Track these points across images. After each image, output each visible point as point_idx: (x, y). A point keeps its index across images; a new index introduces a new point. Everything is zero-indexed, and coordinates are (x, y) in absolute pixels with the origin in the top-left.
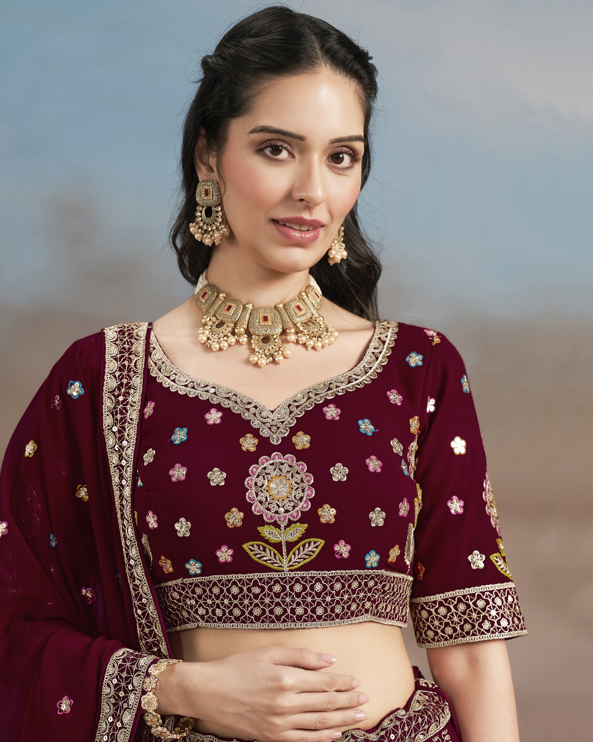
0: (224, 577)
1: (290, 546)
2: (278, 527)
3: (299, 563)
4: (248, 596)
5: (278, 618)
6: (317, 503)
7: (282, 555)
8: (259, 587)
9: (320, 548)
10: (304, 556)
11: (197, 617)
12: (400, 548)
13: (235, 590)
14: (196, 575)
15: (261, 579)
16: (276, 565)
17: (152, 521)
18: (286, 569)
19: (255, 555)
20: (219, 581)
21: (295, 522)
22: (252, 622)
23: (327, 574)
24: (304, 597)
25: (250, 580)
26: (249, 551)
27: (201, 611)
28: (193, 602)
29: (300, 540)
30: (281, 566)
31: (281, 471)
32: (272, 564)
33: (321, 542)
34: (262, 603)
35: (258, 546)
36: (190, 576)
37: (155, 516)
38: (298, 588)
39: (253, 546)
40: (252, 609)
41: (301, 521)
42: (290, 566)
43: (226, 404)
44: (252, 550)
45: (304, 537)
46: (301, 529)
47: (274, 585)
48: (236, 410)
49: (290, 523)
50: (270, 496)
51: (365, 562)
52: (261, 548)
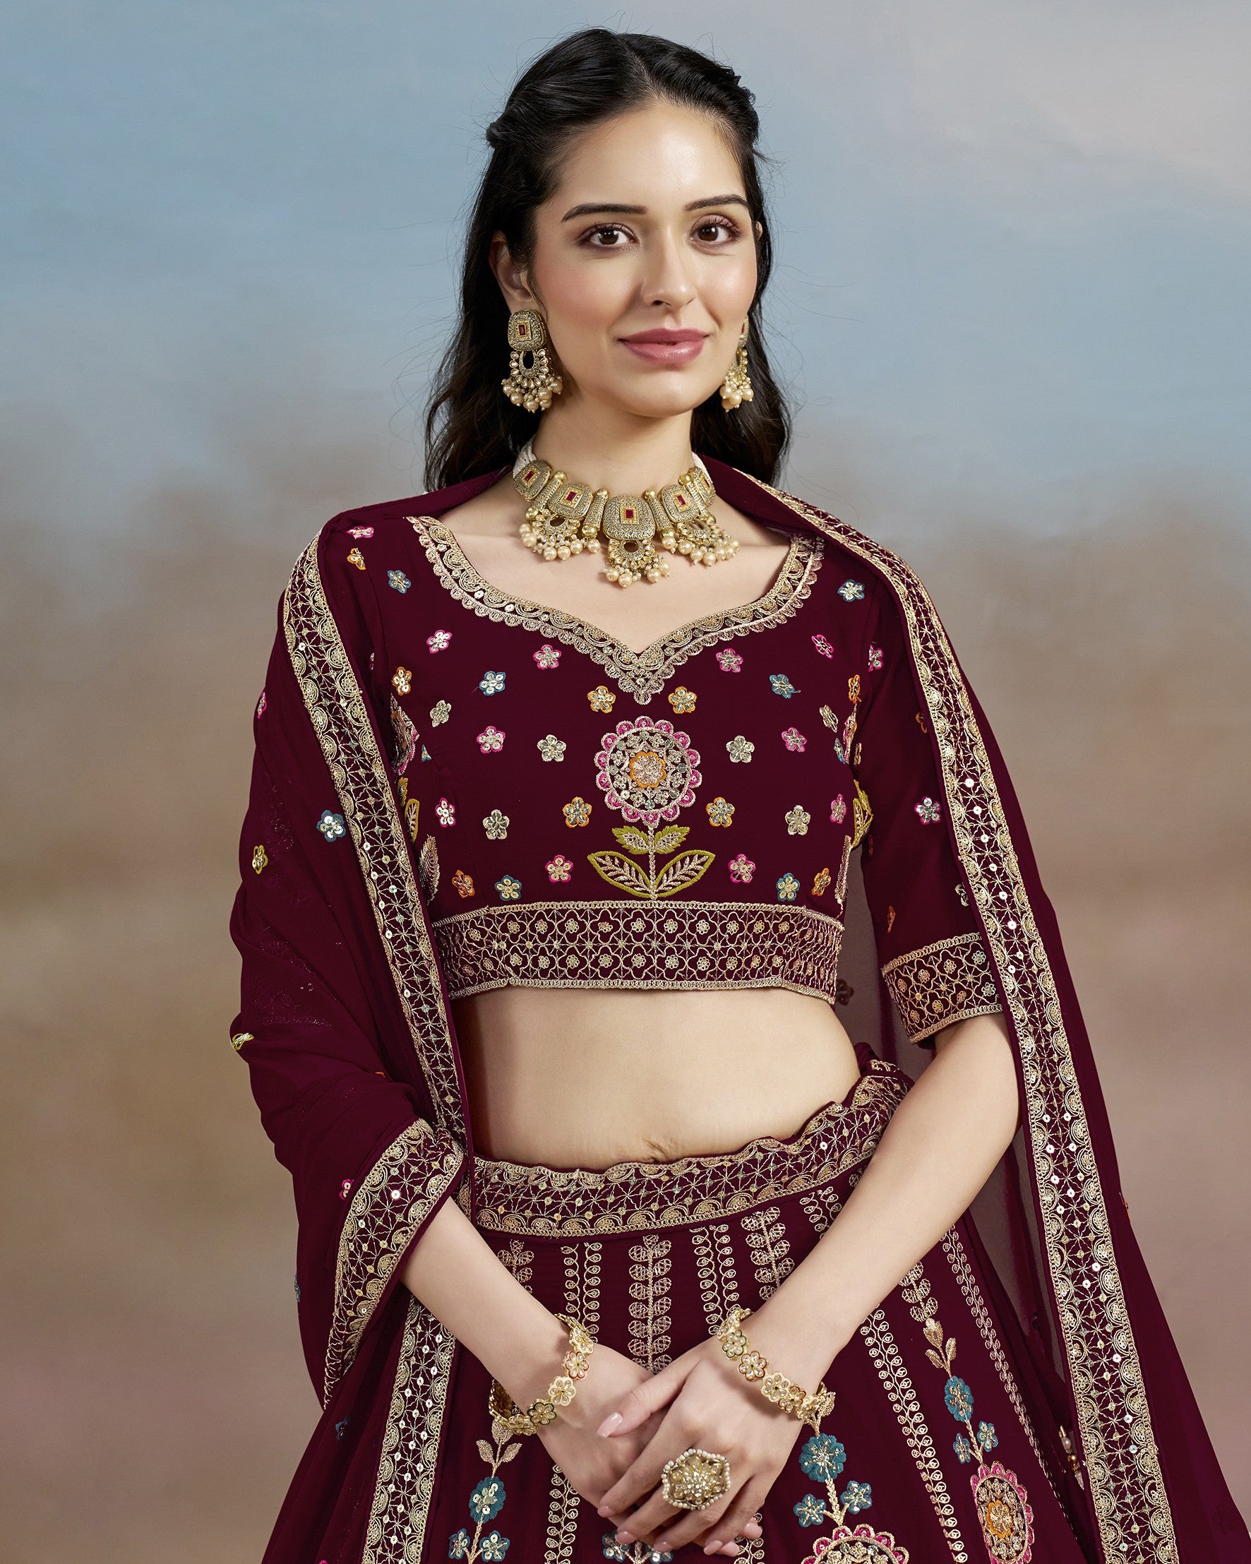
0: (556, 906)
1: (662, 860)
2: (645, 829)
3: (674, 887)
4: (592, 936)
5: (638, 972)
6: (705, 795)
7: (648, 875)
8: (611, 922)
9: (707, 865)
10: (683, 878)
11: (508, 968)
12: (830, 874)
13: (572, 926)
14: (511, 902)
15: (613, 911)
16: (638, 889)
17: (445, 814)
18: (653, 896)
19: (607, 872)
20: (548, 911)
21: (671, 824)
22: (596, 978)
23: (717, 907)
24: (679, 942)
25: (597, 911)
26: (597, 866)
27: (515, 960)
28: (504, 946)
29: (678, 851)
30: (645, 892)
31: (651, 744)
32: (632, 887)
33: (710, 857)
34: (614, 948)
35: (612, 858)
36: (502, 903)
37: (451, 806)
38: (671, 927)
39: (603, 858)
40: (597, 958)
41: (680, 822)
42: (661, 892)
43: (566, 639)
44: (601, 865)
45: (684, 847)
46: (679, 834)
47: (634, 920)
48: (582, 648)
49: (663, 824)
50: (633, 781)
51: (777, 891)
52: (617, 862)
